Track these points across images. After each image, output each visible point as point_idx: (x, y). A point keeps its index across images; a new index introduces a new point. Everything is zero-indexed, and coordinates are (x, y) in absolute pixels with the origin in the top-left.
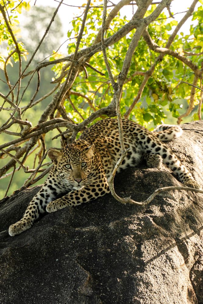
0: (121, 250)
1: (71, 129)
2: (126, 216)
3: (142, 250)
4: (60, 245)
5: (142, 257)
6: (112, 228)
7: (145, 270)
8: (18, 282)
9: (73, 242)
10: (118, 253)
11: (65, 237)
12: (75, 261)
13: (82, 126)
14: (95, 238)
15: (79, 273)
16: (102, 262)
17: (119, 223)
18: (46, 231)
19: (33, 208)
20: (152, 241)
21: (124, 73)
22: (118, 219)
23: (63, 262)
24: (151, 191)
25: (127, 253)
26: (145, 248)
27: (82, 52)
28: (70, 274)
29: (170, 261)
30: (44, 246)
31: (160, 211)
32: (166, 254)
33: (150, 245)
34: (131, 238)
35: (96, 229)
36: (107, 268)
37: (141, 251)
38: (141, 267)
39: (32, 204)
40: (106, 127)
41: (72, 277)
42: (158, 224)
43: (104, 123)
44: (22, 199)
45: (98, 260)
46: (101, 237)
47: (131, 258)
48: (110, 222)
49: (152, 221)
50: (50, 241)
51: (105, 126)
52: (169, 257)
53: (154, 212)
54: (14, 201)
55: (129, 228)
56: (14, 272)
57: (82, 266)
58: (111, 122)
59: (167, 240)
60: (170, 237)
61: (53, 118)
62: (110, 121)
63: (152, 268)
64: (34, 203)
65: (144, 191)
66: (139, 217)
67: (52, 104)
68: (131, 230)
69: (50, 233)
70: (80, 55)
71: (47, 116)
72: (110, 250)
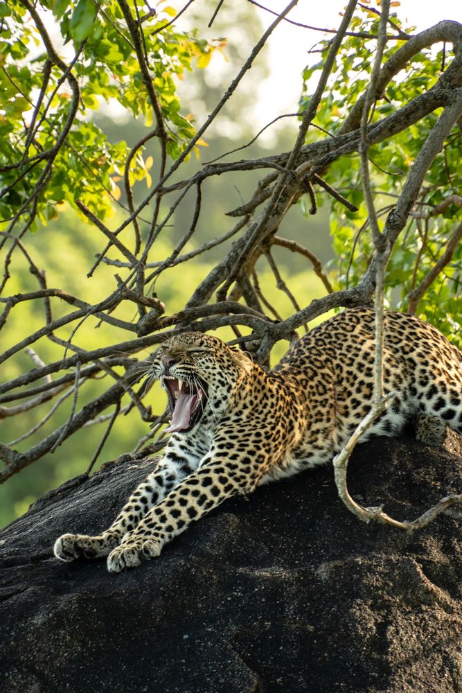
0: (339, 630)
1: (260, 332)
2: (361, 553)
3: (389, 637)
4: (197, 603)
5: (387, 654)
6: (324, 576)
7: (389, 685)
8: (87, 679)
9: (229, 599)
10: (330, 638)
11: (211, 585)
12: (227, 645)
13: (287, 328)
14: (281, 596)
15: (233, 673)
16: (291, 654)
17: (341, 567)
18: (169, 566)
19: (134, 509)
20: (416, 619)
21: (401, 213)
22: (341, 557)
23: (200, 643)
24: (427, 501)
25: (352, 641)
26: (397, 632)
27: (309, 150)
28: (212, 673)
29: (451, 671)
30: (159, 601)
31: (441, 550)
32: (444, 654)
33: (409, 628)
34: (366, 607)
35: (285, 576)
36: (302, 669)
37: (387, 638)
38: (382, 676)
39: (134, 501)
40: (349, 334)
41: (217, 682)
42: (433, 582)
43: (347, 324)
44: (119, 484)
45: (281, 648)
46: (295, 595)
47: (360, 653)
48: (320, 563)
49: (421, 572)
50: (174, 591)
51: (349, 331)
52: (450, 662)
53: (428, 551)
54: (100, 486)
55: (365, 581)
56: (82, 653)
57: (242, 657)
58: (362, 323)
59: (450, 620)
60: (458, 614)
61: (224, 299)
62: (361, 319)
63: (408, 682)
64: (138, 498)
65: (409, 499)
66: (391, 560)
67: (225, 265)
68: (368, 587)
69: (177, 571)
70: (303, 155)
71: (207, 292)
72: (312, 627)
